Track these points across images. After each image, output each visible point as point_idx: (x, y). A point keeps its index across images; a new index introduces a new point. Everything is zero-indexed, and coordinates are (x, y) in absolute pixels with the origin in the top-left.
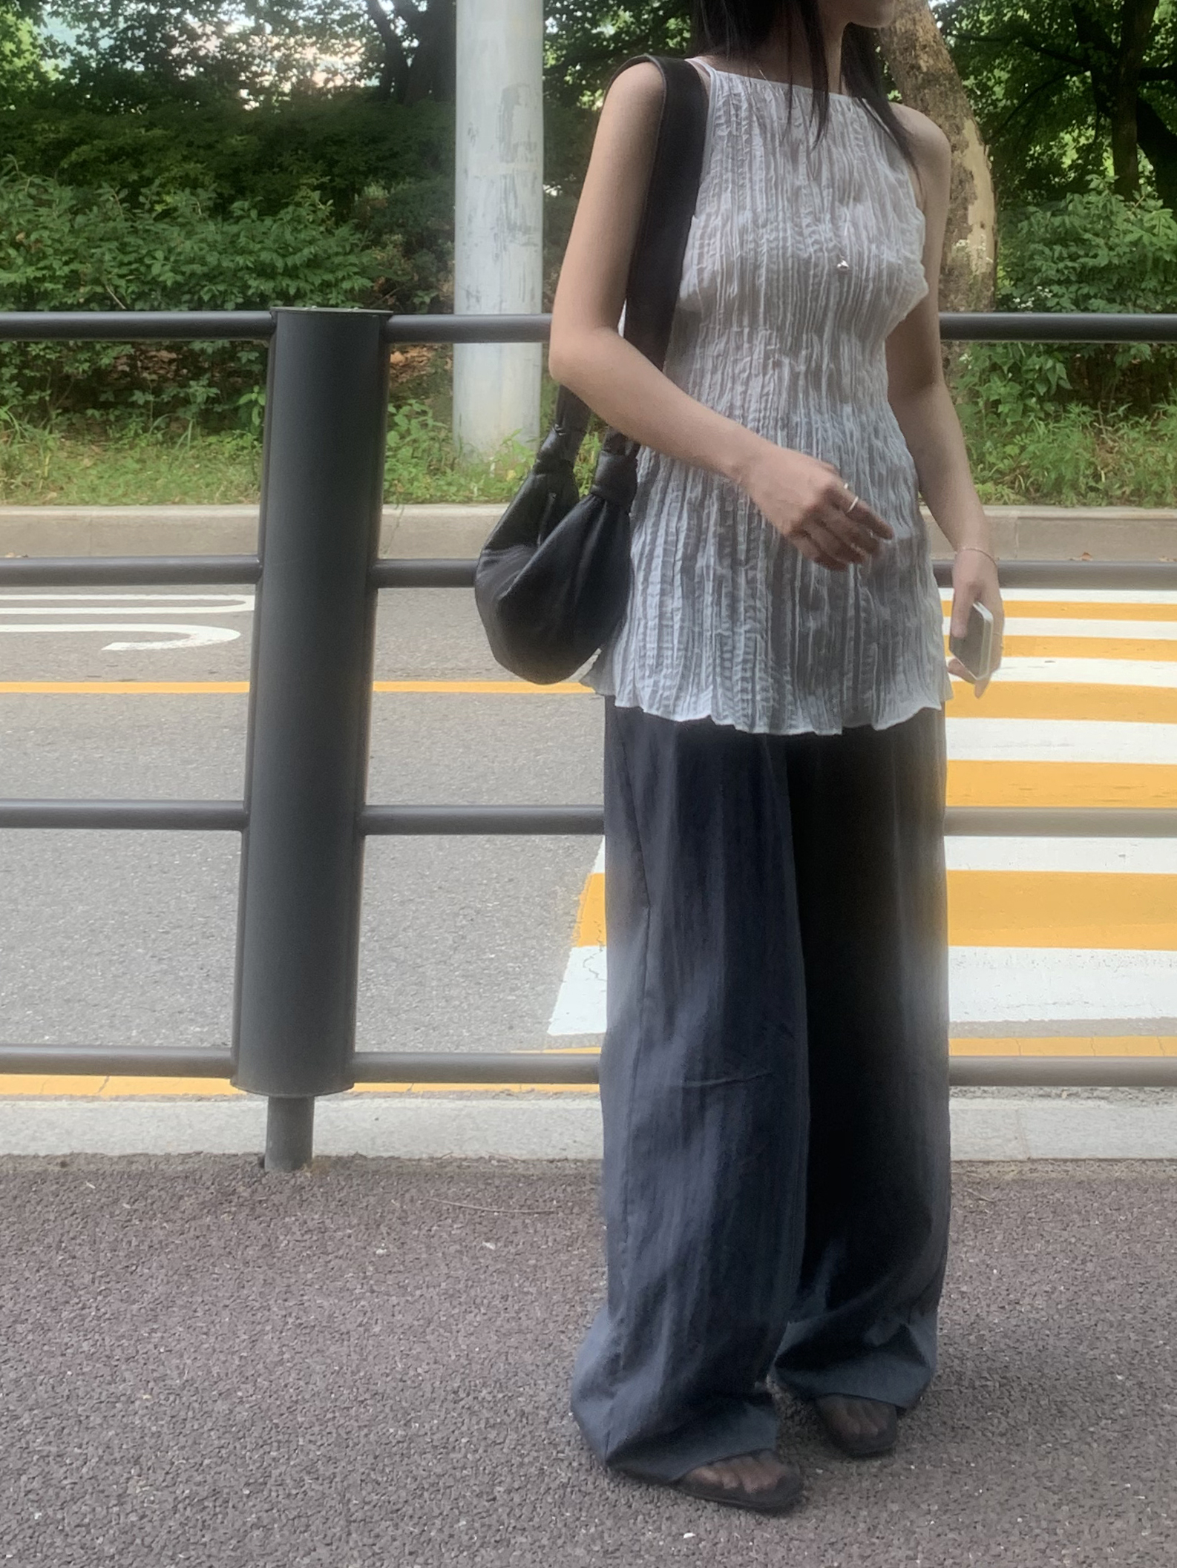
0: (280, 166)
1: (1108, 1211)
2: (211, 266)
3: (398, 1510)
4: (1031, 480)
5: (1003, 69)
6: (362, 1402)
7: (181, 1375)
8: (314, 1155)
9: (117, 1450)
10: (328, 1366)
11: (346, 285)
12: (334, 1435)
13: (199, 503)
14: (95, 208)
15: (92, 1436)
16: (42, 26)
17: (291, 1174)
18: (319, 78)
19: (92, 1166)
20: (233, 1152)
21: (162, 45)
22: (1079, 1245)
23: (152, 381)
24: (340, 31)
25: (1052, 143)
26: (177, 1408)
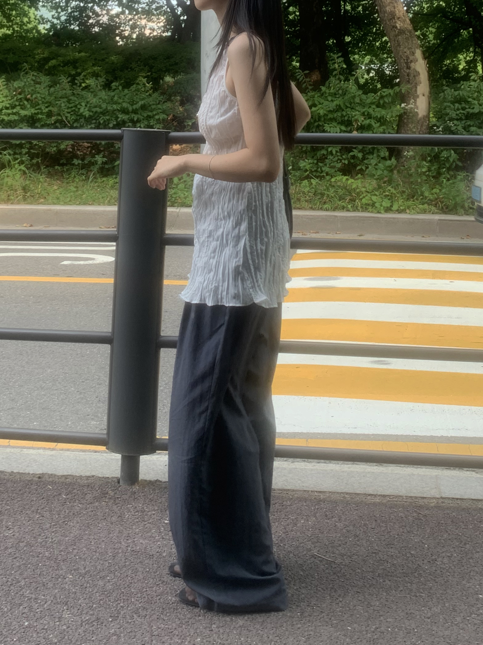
0: (131, 68)
1: (476, 522)
2: (104, 109)
3: (172, 632)
4: (444, 204)
5: (433, 27)
6: (158, 585)
7: (85, 568)
8: (140, 479)
9: (58, 598)
10: (144, 569)
11: (157, 117)
12: (146, 598)
13: (99, 205)
14: (58, 85)
15: (49, 592)
16: (38, 11)
17: (130, 487)
18: (147, 32)
19: (51, 479)
20: (107, 476)
21: (86, 19)
22: (463, 536)
23: (81, 155)
24: (155, 13)
25: (454, 59)
26: (83, 582)
